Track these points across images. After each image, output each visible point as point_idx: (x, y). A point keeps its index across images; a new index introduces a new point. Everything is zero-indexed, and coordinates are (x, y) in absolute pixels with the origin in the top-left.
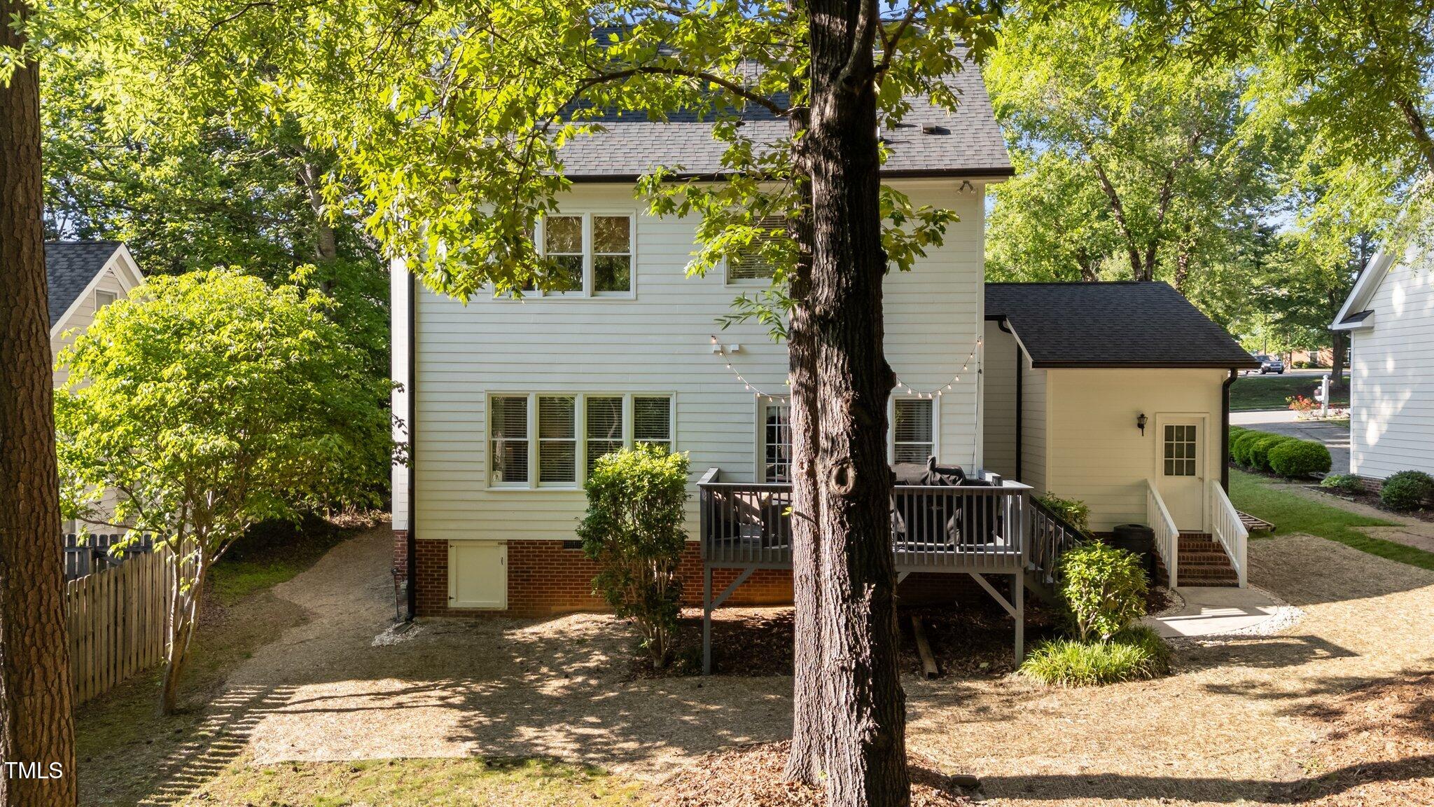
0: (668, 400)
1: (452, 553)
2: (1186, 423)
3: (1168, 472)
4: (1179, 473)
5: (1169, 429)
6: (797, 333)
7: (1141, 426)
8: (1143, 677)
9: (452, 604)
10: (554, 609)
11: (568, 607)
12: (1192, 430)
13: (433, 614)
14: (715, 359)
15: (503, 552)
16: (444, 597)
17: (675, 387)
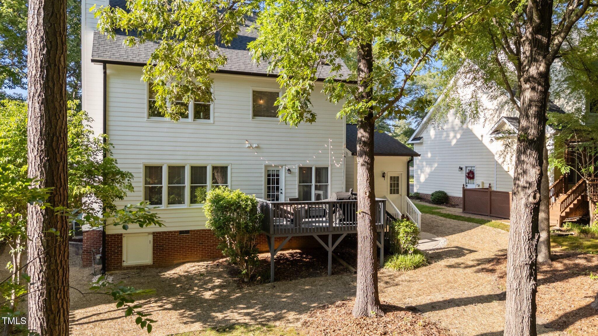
0: (227, 167)
1: (124, 240)
2: (396, 175)
3: (391, 193)
4: (394, 193)
5: (391, 177)
6: (364, 142)
7: (384, 176)
8: (425, 266)
9: (125, 264)
10: (175, 262)
11: (182, 261)
12: (398, 177)
13: (115, 269)
14: (248, 150)
15: (151, 237)
16: (121, 261)
17: (231, 162)
